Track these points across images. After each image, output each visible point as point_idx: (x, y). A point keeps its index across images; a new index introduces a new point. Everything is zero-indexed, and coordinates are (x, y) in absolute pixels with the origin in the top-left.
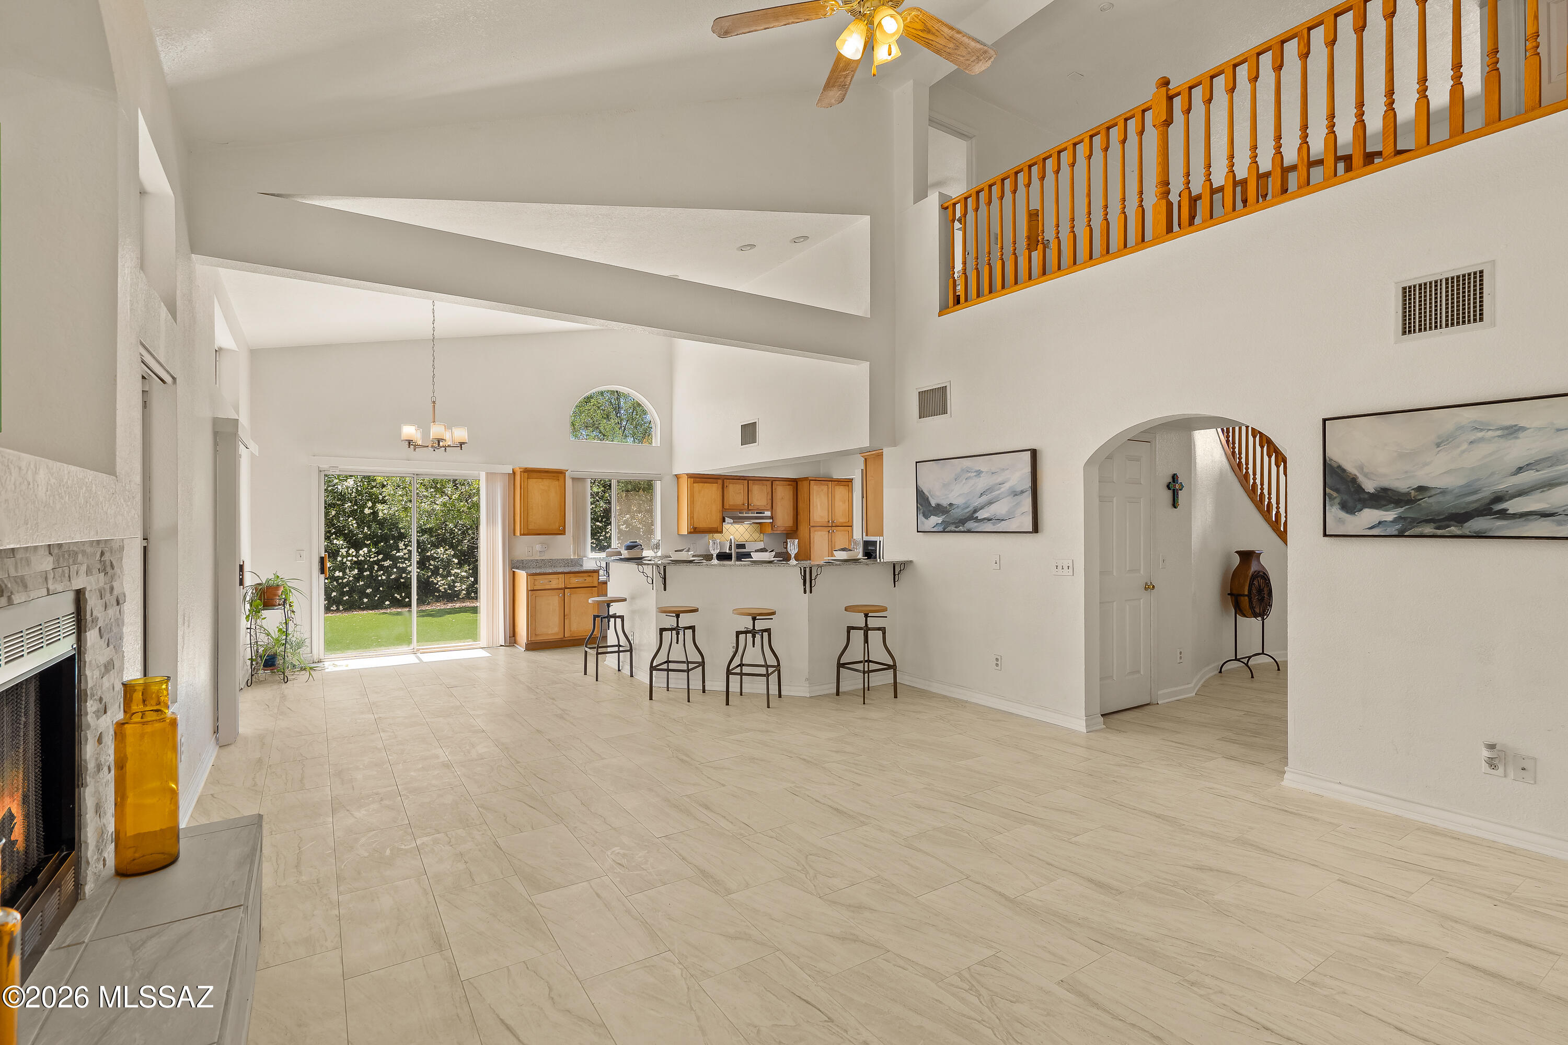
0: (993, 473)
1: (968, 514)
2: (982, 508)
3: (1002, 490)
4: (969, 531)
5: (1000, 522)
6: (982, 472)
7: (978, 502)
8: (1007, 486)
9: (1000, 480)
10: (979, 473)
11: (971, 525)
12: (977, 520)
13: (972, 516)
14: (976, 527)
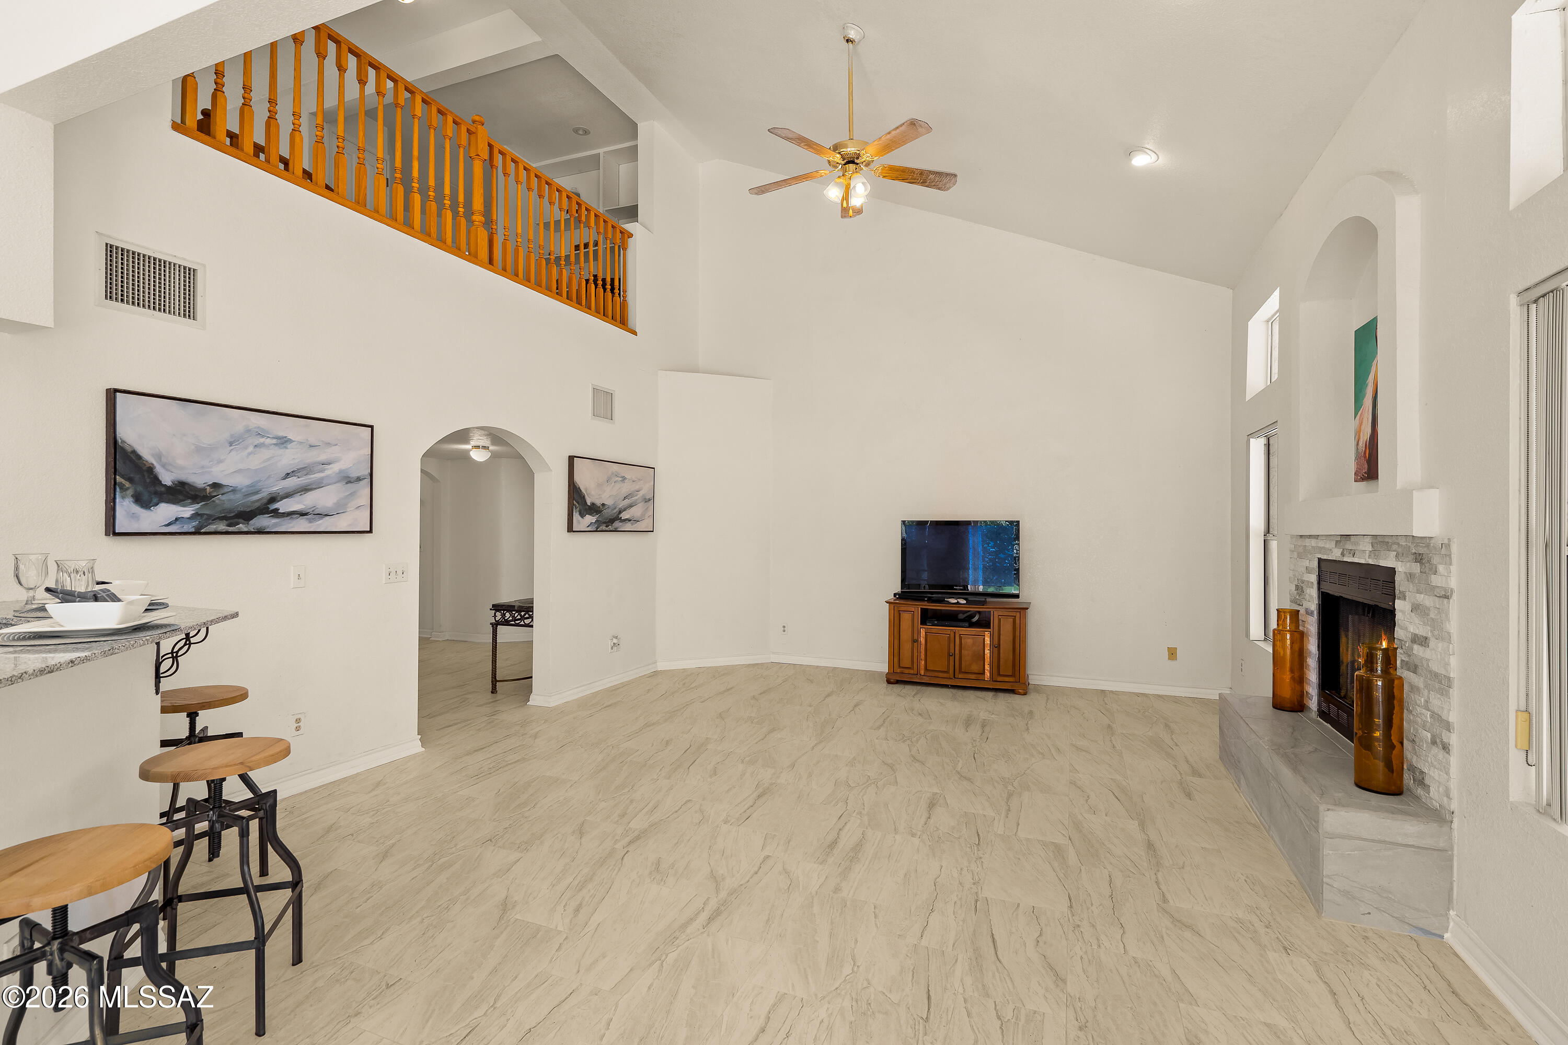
0: (311, 446)
1: (257, 505)
2: (288, 495)
3: (327, 473)
4: (260, 532)
5: (322, 518)
6: (290, 441)
7: (278, 487)
8: (335, 468)
9: (323, 457)
10: (283, 442)
11: (263, 521)
12: (276, 513)
13: (267, 507)
14: (275, 525)
